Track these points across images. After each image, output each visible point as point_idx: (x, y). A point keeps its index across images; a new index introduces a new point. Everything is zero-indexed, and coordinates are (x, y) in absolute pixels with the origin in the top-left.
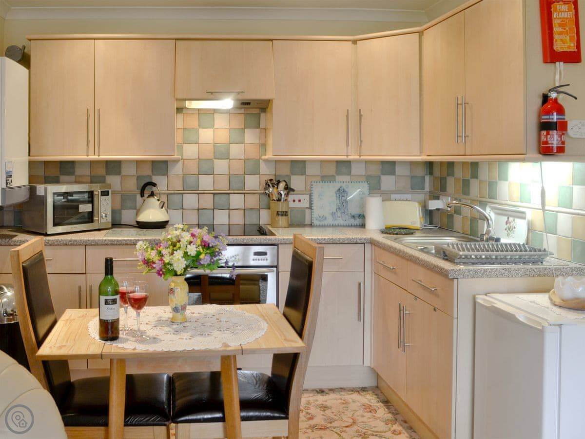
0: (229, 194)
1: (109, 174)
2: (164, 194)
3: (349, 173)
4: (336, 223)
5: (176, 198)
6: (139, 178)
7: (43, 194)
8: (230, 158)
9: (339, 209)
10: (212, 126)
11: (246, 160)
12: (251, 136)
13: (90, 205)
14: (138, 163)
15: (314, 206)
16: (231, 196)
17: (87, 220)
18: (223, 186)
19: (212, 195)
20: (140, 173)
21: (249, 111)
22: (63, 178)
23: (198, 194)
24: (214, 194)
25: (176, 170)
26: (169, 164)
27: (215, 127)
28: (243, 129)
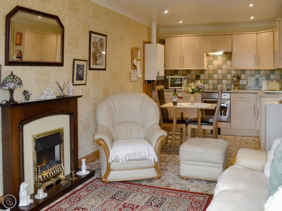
0: (222, 80)
1: (188, 74)
2: (203, 79)
3: (260, 74)
4: (255, 89)
5: (207, 81)
6: (196, 75)
7: (168, 78)
8: (223, 69)
9: (256, 85)
10: (217, 60)
11: (227, 70)
12: (228, 62)
13: (181, 82)
14: (196, 70)
15: (248, 84)
16: (223, 80)
17: (180, 86)
18: (220, 77)
19: (217, 80)
20: (196, 74)
21: (228, 55)
22: (174, 75)
23: (213, 79)
24: (218, 80)
25: (207, 73)
26: (205, 71)
27: (218, 60)
28: (226, 60)
